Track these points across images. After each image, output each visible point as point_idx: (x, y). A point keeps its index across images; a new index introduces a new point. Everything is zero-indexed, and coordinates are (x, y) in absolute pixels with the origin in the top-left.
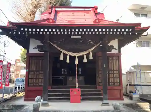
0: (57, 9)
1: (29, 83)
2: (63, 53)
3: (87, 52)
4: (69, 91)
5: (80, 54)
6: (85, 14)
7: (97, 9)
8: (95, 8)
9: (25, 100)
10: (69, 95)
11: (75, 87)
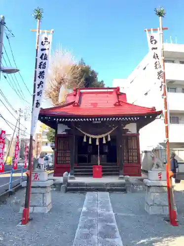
0: (82, 91)
1: (57, 161)
2: (86, 136)
3: (106, 134)
4: (92, 168)
5: (100, 136)
6: (108, 95)
7: (119, 90)
8: (117, 89)
9: (54, 176)
10: (92, 171)
11: (97, 165)
